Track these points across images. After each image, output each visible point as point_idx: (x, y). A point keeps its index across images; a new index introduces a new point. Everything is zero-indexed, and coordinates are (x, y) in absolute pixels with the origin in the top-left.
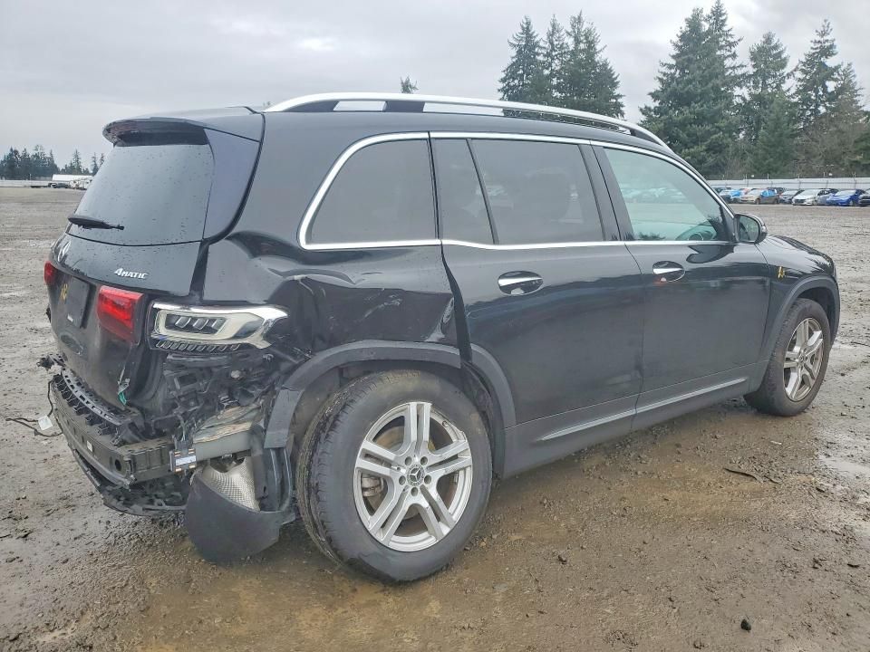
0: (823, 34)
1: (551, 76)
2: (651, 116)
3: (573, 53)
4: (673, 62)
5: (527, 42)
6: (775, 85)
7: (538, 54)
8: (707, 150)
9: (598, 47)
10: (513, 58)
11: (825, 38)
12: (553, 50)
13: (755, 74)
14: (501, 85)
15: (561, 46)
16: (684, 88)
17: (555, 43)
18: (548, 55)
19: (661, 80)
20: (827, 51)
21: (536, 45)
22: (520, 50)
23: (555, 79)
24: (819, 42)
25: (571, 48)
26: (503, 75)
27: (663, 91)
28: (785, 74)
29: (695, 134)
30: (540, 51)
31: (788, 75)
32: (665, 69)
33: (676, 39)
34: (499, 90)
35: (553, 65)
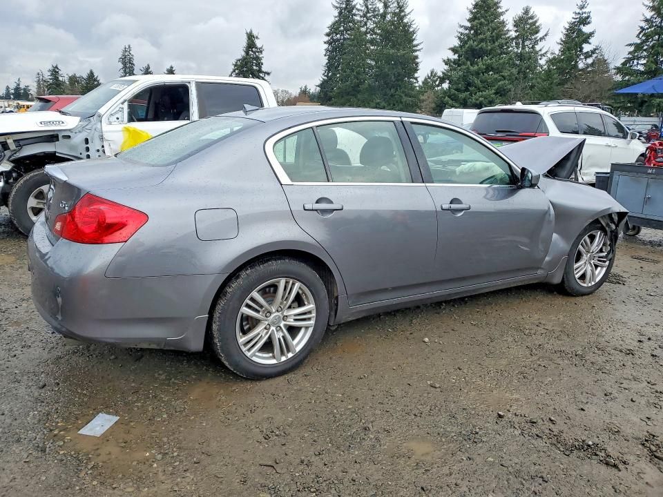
0: (582, 7)
1: (366, 33)
2: (452, 66)
3: (384, 16)
4: (468, 25)
5: (347, 5)
6: (531, 46)
7: (355, 15)
8: (496, 93)
9: (407, 11)
10: (336, 17)
11: (584, 10)
12: (368, 12)
13: (517, 38)
14: (327, 39)
15: (374, 9)
16: (478, 45)
17: (370, 7)
18: (365, 16)
19: (459, 38)
20: (584, 21)
21: (353, 7)
22: (341, 11)
23: (368, 35)
24: (579, 13)
25: (382, 11)
26: (328, 30)
27: (461, 47)
28: (538, 38)
29: (486, 81)
30: (357, 13)
31: (541, 39)
32: (462, 30)
33: (471, 7)
34: (325, 43)
35: (368, 24)
